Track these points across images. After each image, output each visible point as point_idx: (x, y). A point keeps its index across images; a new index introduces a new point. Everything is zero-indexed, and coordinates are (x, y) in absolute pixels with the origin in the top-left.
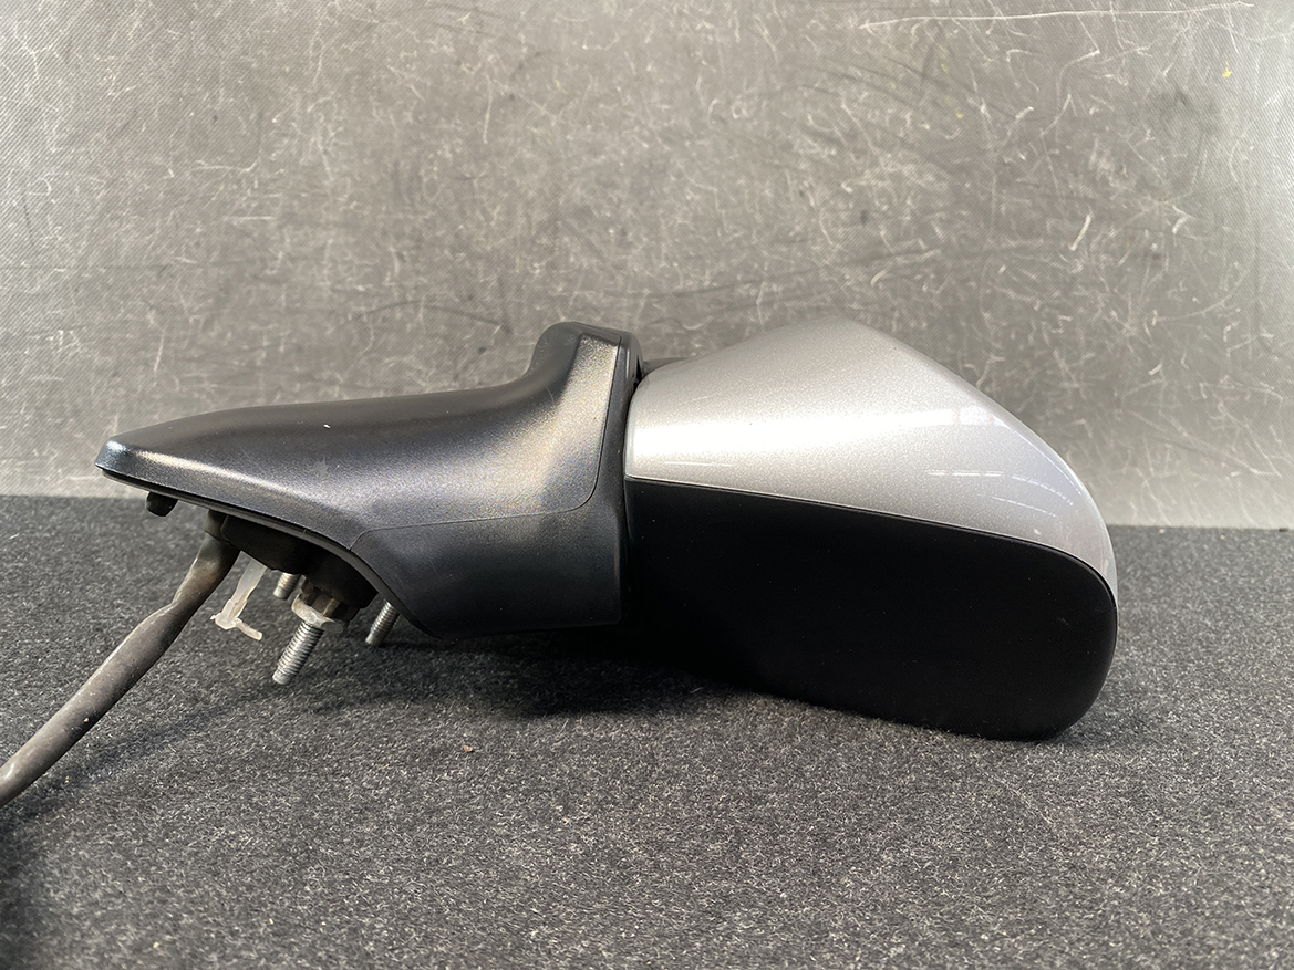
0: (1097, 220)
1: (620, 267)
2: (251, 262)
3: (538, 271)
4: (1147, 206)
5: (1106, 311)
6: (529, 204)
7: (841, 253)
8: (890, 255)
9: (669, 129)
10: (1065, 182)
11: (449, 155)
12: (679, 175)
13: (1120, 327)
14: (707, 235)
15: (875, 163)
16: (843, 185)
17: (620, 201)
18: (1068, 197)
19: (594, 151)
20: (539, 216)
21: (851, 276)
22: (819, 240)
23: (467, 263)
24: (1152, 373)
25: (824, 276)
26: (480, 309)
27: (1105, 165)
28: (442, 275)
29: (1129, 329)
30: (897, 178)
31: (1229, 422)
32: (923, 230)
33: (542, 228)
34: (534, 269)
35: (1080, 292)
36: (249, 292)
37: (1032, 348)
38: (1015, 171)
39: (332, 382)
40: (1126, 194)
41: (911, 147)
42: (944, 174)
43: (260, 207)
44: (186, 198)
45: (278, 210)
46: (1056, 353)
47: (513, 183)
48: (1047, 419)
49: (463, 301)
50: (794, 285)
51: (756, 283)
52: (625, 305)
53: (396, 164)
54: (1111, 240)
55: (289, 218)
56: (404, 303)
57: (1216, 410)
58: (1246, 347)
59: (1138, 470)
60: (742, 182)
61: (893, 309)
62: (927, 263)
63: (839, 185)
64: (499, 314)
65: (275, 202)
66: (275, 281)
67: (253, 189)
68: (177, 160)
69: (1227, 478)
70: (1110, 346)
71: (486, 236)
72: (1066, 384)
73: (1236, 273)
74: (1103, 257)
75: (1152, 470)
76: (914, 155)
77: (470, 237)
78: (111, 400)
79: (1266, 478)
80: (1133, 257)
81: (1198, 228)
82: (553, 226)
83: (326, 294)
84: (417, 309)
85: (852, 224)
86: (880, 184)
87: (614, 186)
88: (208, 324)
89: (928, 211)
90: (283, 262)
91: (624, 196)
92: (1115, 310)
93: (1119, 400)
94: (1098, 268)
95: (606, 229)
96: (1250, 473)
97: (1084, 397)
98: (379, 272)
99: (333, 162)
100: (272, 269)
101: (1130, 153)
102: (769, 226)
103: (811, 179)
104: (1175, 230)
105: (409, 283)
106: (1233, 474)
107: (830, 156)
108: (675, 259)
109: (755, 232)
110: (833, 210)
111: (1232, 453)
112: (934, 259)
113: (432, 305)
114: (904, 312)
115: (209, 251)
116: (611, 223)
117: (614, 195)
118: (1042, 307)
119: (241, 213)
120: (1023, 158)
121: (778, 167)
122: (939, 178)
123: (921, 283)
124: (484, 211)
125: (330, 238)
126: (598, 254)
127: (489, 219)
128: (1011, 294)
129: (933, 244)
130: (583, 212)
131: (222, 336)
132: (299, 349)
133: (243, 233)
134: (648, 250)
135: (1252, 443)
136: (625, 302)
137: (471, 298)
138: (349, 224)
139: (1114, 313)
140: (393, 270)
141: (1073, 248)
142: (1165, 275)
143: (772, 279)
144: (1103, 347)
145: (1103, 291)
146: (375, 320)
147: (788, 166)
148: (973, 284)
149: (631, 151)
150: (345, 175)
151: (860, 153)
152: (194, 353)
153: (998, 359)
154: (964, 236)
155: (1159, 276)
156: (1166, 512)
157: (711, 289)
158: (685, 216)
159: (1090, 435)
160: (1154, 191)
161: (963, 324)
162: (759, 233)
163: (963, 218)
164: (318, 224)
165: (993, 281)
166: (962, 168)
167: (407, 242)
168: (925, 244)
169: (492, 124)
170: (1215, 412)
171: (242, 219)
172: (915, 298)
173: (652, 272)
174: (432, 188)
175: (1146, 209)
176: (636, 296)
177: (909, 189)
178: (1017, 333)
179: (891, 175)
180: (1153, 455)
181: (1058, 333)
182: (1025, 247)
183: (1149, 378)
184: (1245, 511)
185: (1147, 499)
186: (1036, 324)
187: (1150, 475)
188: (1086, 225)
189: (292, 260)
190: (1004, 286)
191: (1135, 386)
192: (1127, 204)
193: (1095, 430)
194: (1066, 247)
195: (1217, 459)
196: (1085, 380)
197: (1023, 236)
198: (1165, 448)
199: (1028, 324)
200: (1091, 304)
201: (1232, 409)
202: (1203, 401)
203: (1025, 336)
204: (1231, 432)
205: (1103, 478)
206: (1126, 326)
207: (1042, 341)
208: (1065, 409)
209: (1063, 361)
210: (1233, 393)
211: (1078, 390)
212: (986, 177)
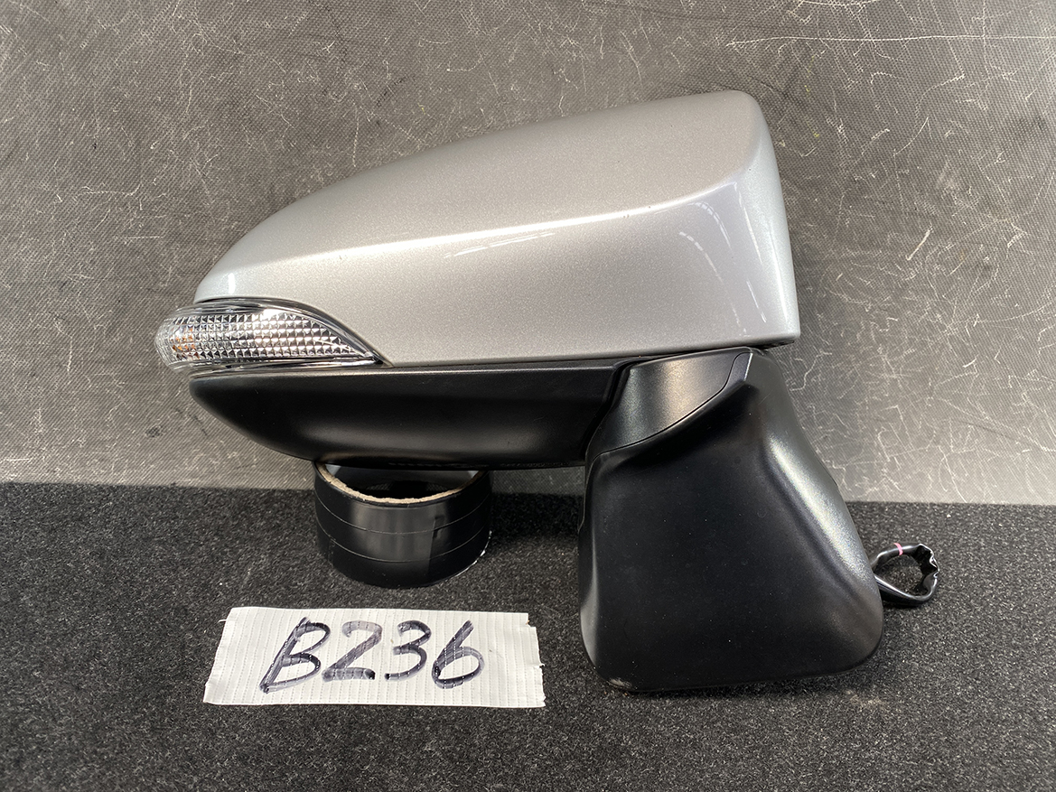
0: (937, 234)
2: (144, 277)
5: (932, 313)
10: (910, 199)
13: (943, 328)
18: (911, 213)
24: (965, 366)
27: (952, 185)
29: (951, 329)
31: (1028, 407)
35: (911, 297)
36: (145, 303)
37: (859, 345)
38: (863, 189)
40: (967, 212)
42: (795, 189)
43: (147, 227)
44: (76, 221)
45: (164, 230)
46: (880, 349)
48: (864, 405)
53: (272, 188)
54: (946, 252)
55: (175, 236)
57: (1019, 397)
59: (939, 446)
65: (160, 223)
66: (167, 293)
67: (139, 212)
68: (63, 186)
69: (1019, 454)
70: (931, 344)
72: (886, 376)
74: (937, 267)
75: (952, 447)
78: (32, 397)
80: (966, 267)
81: (1032, 243)
88: (111, 330)
90: (174, 276)
92: (941, 313)
93: (932, 388)
94: (930, 276)
96: (1039, 449)
97: (900, 386)
99: (210, 186)
100: (164, 282)
101: (978, 174)
104: (1009, 245)
106: (1024, 451)
111: (1026, 433)
115: (104, 268)
118: (871, 311)
119: (128, 233)
120: (874, 176)
128: (846, 297)
131: (125, 341)
133: (134, 251)
135: (1046, 425)
139: (939, 316)
141: (909, 259)
142: (993, 285)
144: (924, 344)
145: (931, 296)
150: (225, 197)
152: (101, 356)
153: (826, 354)
155: (988, 284)
156: (958, 483)
159: (901, 418)
160: (996, 210)
163: (808, 229)
164: (203, 243)
165: (830, 286)
166: (813, 184)
169: (360, 148)
170: (1018, 399)
171: (132, 239)
175: (984, 226)
178: (846, 332)
180: (955, 434)
181: (884, 332)
182: (864, 257)
183: (961, 371)
184: (1028, 482)
185: (943, 471)
186: (866, 324)
187: (949, 450)
188: (925, 239)
189: (182, 274)
190: (840, 291)
191: (948, 377)
192: (968, 221)
193: (907, 413)
194: (903, 257)
195: (1012, 438)
196: (903, 372)
197: (863, 246)
198: (967, 429)
199: (858, 324)
200: (918, 308)
201: (1034, 397)
202: (1008, 390)
203: (854, 334)
204: (1030, 416)
205: (907, 455)
206: (948, 326)
207: (869, 339)
208: (882, 397)
209: (886, 356)
210: (1037, 385)
211: (896, 380)
212: (835, 193)
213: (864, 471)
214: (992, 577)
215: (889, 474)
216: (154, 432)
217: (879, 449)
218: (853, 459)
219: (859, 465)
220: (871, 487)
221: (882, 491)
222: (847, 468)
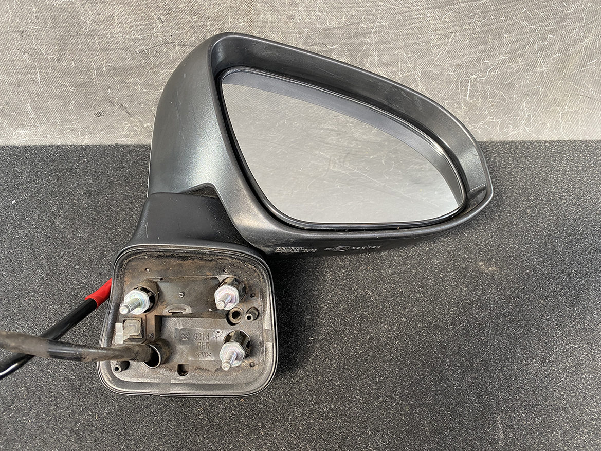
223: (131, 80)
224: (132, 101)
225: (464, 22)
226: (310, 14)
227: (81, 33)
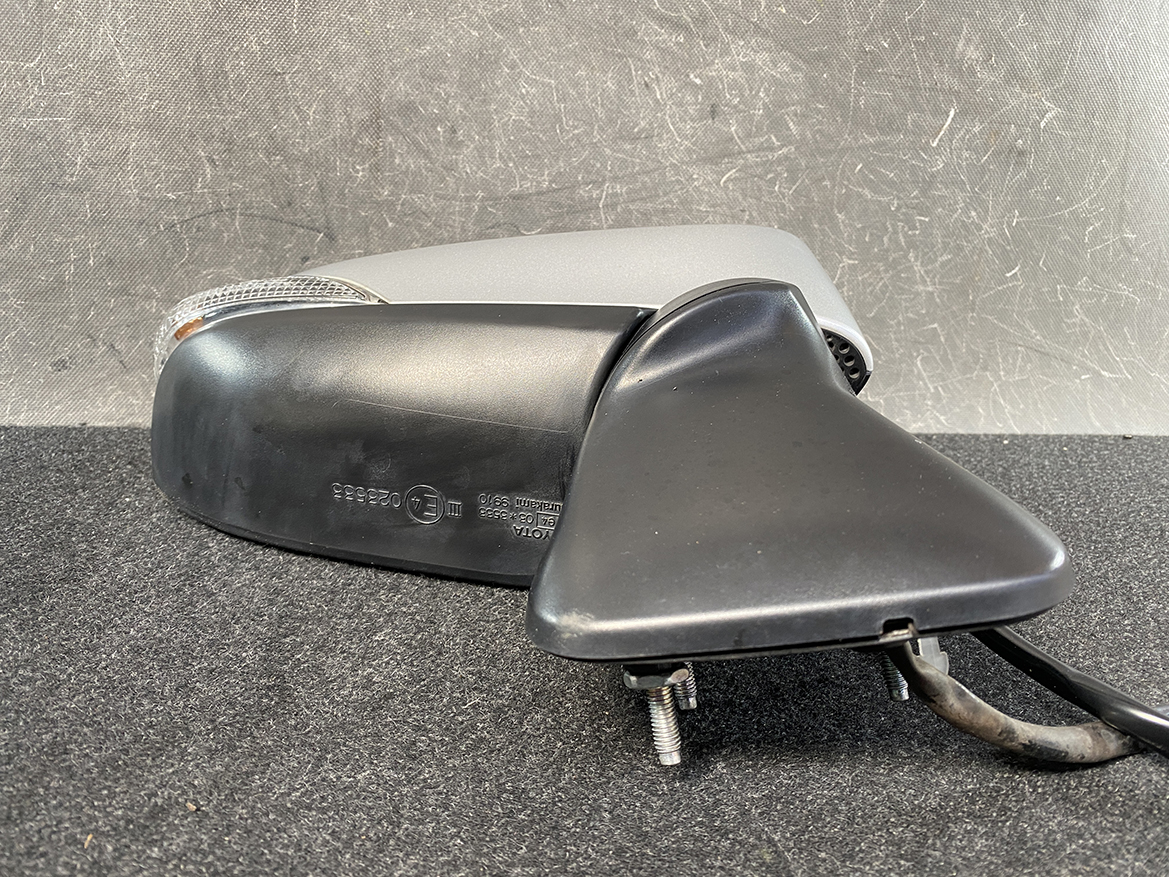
0: (962, 114)
1: (450, 168)
2: (48, 168)
3: (361, 173)
4: (1016, 99)
5: (966, 211)
6: (347, 101)
7: (689, 151)
8: (740, 152)
9: (500, 14)
10: (930, 72)
11: (256, 48)
12: (513, 67)
13: (979, 228)
14: (544, 132)
15: (726, 52)
16: (692, 76)
17: (449, 96)
18: (931, 89)
19: (418, 42)
20: (361, 114)
21: (700, 175)
22: (665, 136)
23: (283, 166)
24: (1008, 275)
25: (670, 176)
26: (301, 216)
27: (973, 53)
28: (258, 180)
29: (988, 230)
30: (749, 67)
31: (1083, 324)
32: (776, 124)
33: (364, 127)
34: (357, 172)
35: (940, 191)
36: (48, 202)
37: (887, 250)
38: (876, 61)
39: (149, 297)
40: (993, 86)
41: (766, 34)
42: (800, 63)
43: (51, 106)
45: (71, 109)
46: (911, 256)
47: (328, 79)
48: (899, 324)
49: (282, 207)
50: (639, 185)
51: (599, 184)
52: (457, 209)
53: (198, 58)
54: (975, 136)
55: (84, 118)
56: (219, 211)
57: (1072, 312)
58: (1108, 247)
59: (988, 373)
60: (582, 73)
61: (743, 211)
62: (779, 161)
63: (688, 76)
64: (321, 221)
65: (66, 101)
66: (76, 189)
67: (41, 87)
69: (1078, 381)
70: (967, 248)
71: (303, 137)
72: (920, 288)
73: (1103, 170)
74: (966, 154)
75: (1002, 373)
76: (769, 42)
77: (285, 139)
79: (1117, 380)
80: (997, 153)
81: (1068, 123)
82: (375, 124)
83: (134, 203)
84: (233, 217)
85: (701, 119)
86: (731, 75)
87: (441, 79)
89: (781, 104)
90: (83, 168)
91: (453, 91)
92: (975, 210)
93: (973, 303)
94: (960, 167)
95: (434, 127)
96: (1100, 375)
97: (938, 300)
98: (189, 179)
99: (125, 55)
100: (72, 176)
101: (1000, 40)
102: (611, 121)
103: (657, 70)
104: (1042, 125)
105: (223, 190)
106: (1083, 377)
107: (678, 44)
108: (510, 159)
109: (596, 127)
110: (680, 104)
111: (1084, 355)
112: (786, 157)
113: (249, 212)
114: (755, 214)
116: (439, 120)
117: (441, 89)
118: (898, 208)
119: (29, 113)
120: (887, 46)
121: (620, 56)
122: (795, 68)
123: (772, 182)
124: (299, 110)
125: (134, 141)
126: (427, 154)
127: (304, 120)
128: (866, 192)
129: (786, 141)
130: (408, 109)
131: (24, 249)
132: (110, 262)
133: (35, 137)
134: (480, 149)
135: (1105, 345)
136: (457, 206)
137: (290, 204)
138: (153, 125)
139: (973, 214)
140: (204, 175)
141: (935, 145)
142: (1029, 174)
143: (615, 179)
144: (960, 248)
145: (963, 190)
146: (189, 230)
147: (631, 56)
148: (827, 183)
149: (457, 40)
150: (142, 70)
151: (710, 40)
153: (851, 262)
154: (819, 131)
155: (1024, 174)
156: (1013, 416)
157: (549, 191)
158: (521, 113)
159: (943, 339)
160: (1024, 83)
161: (816, 226)
162: (601, 129)
163: (819, 111)
165: (848, 180)
166: (819, 57)
167: (216, 145)
168: (778, 140)
169: (302, 10)
170: (1070, 315)
171: (32, 121)
172: (765, 199)
173: (485, 172)
174: (240, 84)
175: (1013, 102)
176: (468, 199)
177: (762, 80)
178: (871, 235)
179: (743, 64)
180: (1005, 359)
181: (914, 235)
182: (884, 144)
183: (1005, 281)
184: (1092, 414)
185: (995, 402)
186: (892, 225)
187: (1000, 379)
188: (949, 120)
189: (93, 165)
190: (860, 186)
191: (991, 289)
192: (994, 96)
193: (948, 334)
194: (927, 143)
195: (1068, 362)
196: (940, 283)
197: (883, 131)
198: (1017, 352)
199: (884, 224)
200: (950, 204)
201: (1088, 311)
202: (1058, 304)
203: (881, 238)
204: (1085, 335)
205: (952, 383)
206: (985, 226)
207: (898, 243)
208: (917, 313)
209: (919, 264)
210: (1090, 296)
211: (932, 293)
212: (845, 66)
213: (905, 404)
214: (1062, 488)
215: (934, 407)
216: (61, 365)
217: (920, 377)
218: (892, 389)
219: (899, 397)
220: (914, 422)
221: (928, 426)
222: (885, 400)
223: (141, 288)
224: (135, 337)
225: (760, 190)
226: (484, 163)
227: (60, 183)
